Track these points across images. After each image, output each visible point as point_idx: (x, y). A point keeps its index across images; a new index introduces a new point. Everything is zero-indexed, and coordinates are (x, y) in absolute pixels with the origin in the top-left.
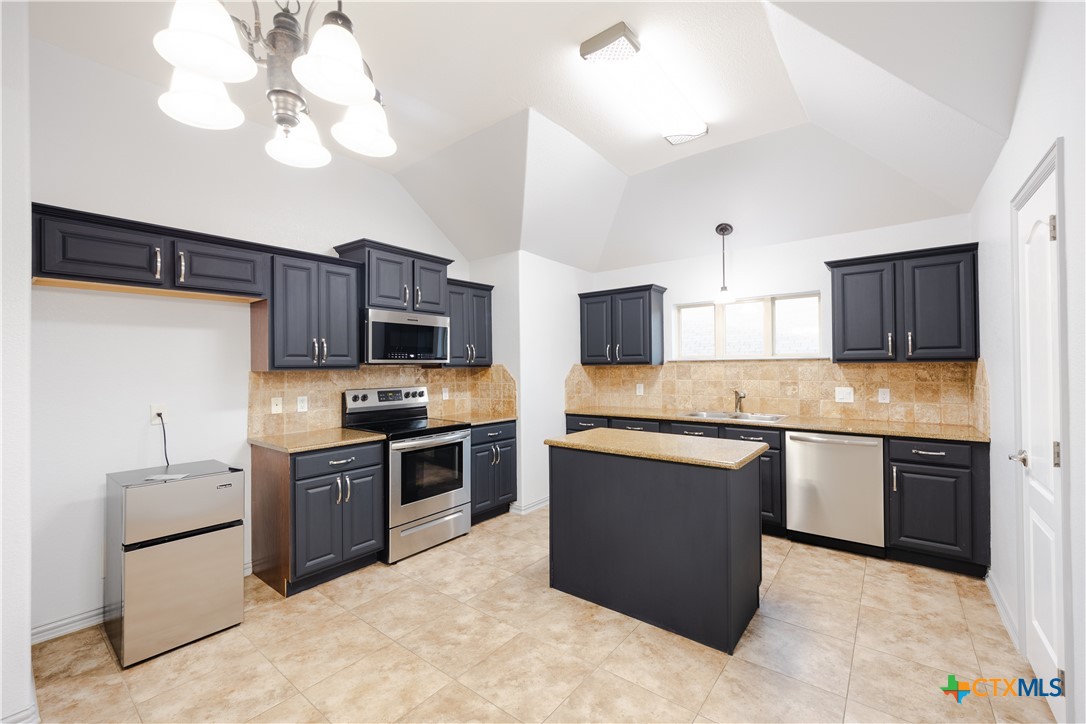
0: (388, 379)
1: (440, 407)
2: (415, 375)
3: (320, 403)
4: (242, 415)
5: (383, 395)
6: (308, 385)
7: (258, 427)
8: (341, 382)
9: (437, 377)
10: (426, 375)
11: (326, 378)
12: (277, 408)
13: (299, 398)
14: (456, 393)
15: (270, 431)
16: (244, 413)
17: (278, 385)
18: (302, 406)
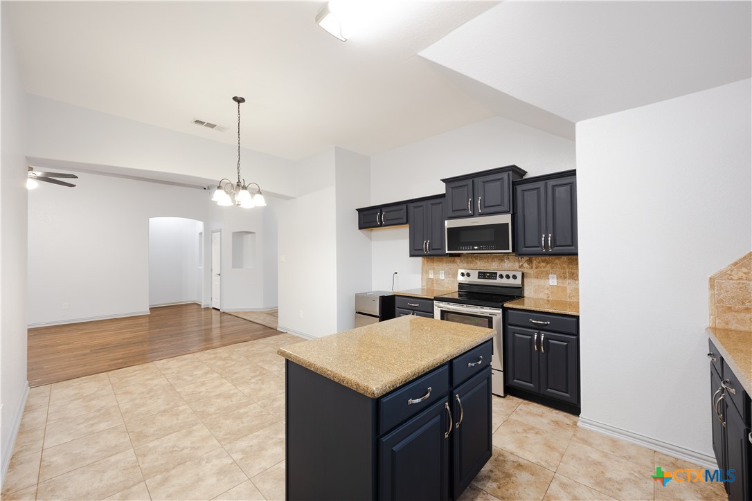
0: (494, 264)
1: (546, 291)
2: (519, 262)
3: (450, 276)
4: (419, 277)
5: (482, 275)
6: (445, 265)
7: (425, 284)
8: (462, 264)
9: (543, 264)
10: (530, 262)
11: (453, 262)
12: (431, 276)
13: (441, 272)
14: (568, 281)
15: (429, 286)
16: (420, 276)
17: (432, 264)
18: (442, 276)
